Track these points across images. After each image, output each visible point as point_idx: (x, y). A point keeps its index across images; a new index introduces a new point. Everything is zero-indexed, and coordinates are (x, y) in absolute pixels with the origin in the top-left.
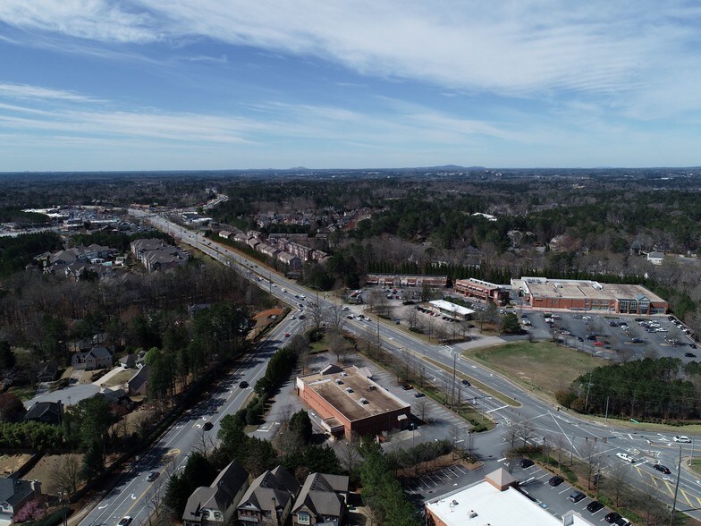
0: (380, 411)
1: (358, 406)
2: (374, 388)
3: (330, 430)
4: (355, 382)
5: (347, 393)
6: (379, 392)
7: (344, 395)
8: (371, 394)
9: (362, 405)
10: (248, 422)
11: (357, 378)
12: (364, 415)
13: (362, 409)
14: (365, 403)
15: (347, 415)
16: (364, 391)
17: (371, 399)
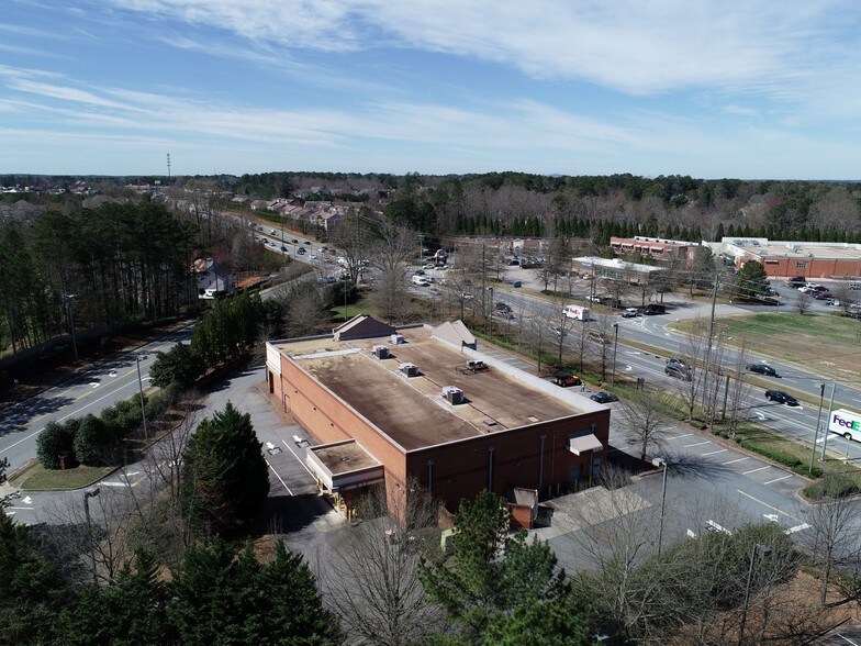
0: (509, 424)
1: (433, 410)
2: (481, 368)
3: (329, 483)
4: (427, 354)
5: (404, 378)
6: (501, 378)
7: (393, 381)
8: (476, 381)
9: (447, 406)
10: (80, 456)
11: (434, 347)
12: (456, 433)
13: (450, 418)
14: (457, 399)
15: (398, 433)
16: (453, 374)
17: (478, 393)
